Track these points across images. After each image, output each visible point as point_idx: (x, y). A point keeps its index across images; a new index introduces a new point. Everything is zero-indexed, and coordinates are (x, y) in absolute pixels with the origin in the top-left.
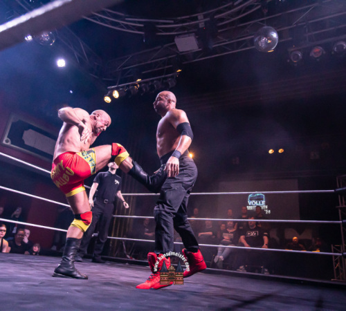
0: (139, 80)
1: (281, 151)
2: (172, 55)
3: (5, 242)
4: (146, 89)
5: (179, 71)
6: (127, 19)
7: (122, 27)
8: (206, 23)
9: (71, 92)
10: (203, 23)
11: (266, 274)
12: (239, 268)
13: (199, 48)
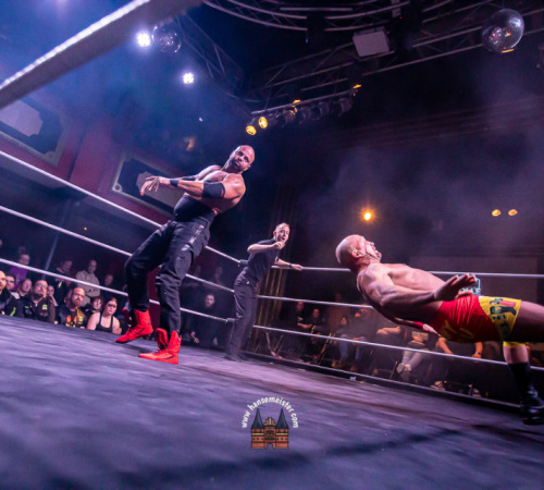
0: (296, 101)
1: (512, 212)
2: (350, 61)
3: (116, 322)
4: (307, 115)
5: (358, 86)
6: (282, 9)
7: (275, 22)
8: (403, 8)
9: (201, 119)
10: (399, 10)
11: (476, 396)
12: (433, 384)
13: (391, 50)
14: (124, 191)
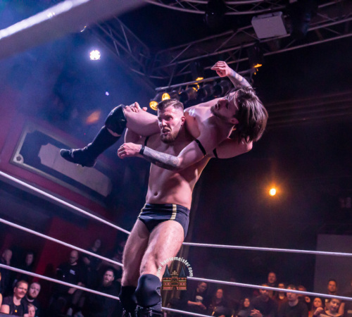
0: (199, 79)
2: (251, 42)
4: (209, 92)
5: (258, 65)
7: (178, 5)
9: (107, 94)
13: (288, 33)
14: (24, 162)
